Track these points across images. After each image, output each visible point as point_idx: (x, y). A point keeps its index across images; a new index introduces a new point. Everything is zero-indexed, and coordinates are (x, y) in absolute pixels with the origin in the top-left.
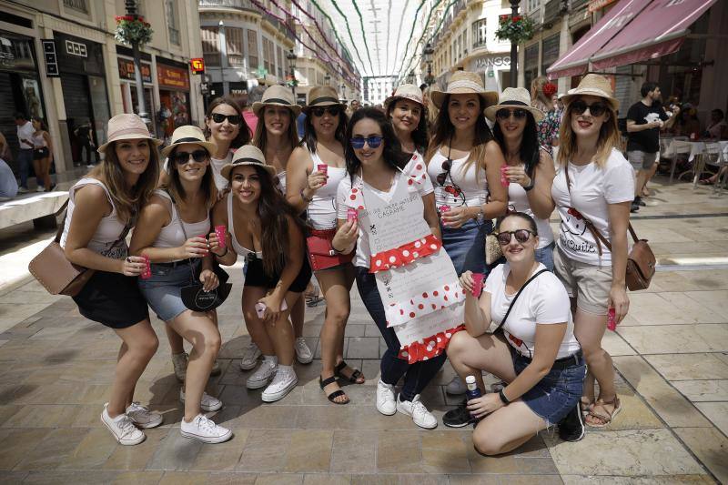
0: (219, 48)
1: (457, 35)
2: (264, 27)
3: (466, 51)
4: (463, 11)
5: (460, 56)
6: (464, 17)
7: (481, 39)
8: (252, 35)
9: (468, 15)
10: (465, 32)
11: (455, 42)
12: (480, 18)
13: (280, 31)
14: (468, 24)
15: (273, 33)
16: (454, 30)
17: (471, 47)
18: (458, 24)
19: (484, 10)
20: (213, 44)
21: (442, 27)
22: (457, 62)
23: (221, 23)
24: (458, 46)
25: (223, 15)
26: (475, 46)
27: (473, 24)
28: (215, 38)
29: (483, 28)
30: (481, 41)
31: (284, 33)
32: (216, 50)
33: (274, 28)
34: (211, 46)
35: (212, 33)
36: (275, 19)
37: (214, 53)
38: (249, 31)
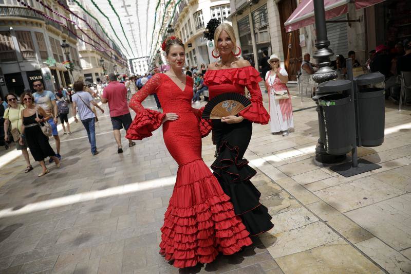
0: (13, 47)
1: (184, 24)
2: (49, 30)
3: (191, 33)
4: (186, 7)
5: (188, 37)
6: (187, 11)
7: (201, 23)
8: (39, 36)
9: (189, 10)
10: (189, 21)
11: (183, 29)
12: (198, 10)
13: (63, 32)
14: (191, 15)
15: (58, 34)
16: (181, 21)
17: (195, 28)
18: (184, 17)
19: (199, 5)
20: (7, 44)
21: (173, 21)
22: (186, 41)
23: (11, 28)
24: (185, 31)
25: (12, 22)
26: (197, 28)
27: (194, 14)
28: (8, 40)
29: (201, 16)
30: (201, 25)
31: (67, 34)
32: (11, 48)
33: (58, 30)
34: (6, 46)
35: (5, 37)
36: (57, 24)
37: (11, 51)
38: (36, 33)
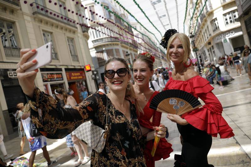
0: (105, 59)
1: (204, 30)
2: (122, 46)
3: (210, 35)
4: (205, 18)
5: (208, 38)
6: (206, 21)
7: (216, 27)
8: (117, 51)
9: (207, 19)
10: (208, 27)
11: (204, 33)
12: (214, 18)
13: (130, 47)
14: (209, 23)
15: (127, 48)
16: (202, 28)
17: (212, 31)
18: (204, 25)
19: (214, 15)
20: (102, 58)
21: (197, 28)
22: (207, 41)
23: (104, 49)
24: (206, 34)
25: (104, 46)
26: (214, 31)
27: (211, 22)
28: (103, 55)
29: (216, 22)
30: (216, 28)
31: (132, 47)
32: (104, 59)
33: (127, 46)
34: (102, 59)
35: (101, 54)
36: (127, 43)
37: (103, 61)
38: (116, 49)
